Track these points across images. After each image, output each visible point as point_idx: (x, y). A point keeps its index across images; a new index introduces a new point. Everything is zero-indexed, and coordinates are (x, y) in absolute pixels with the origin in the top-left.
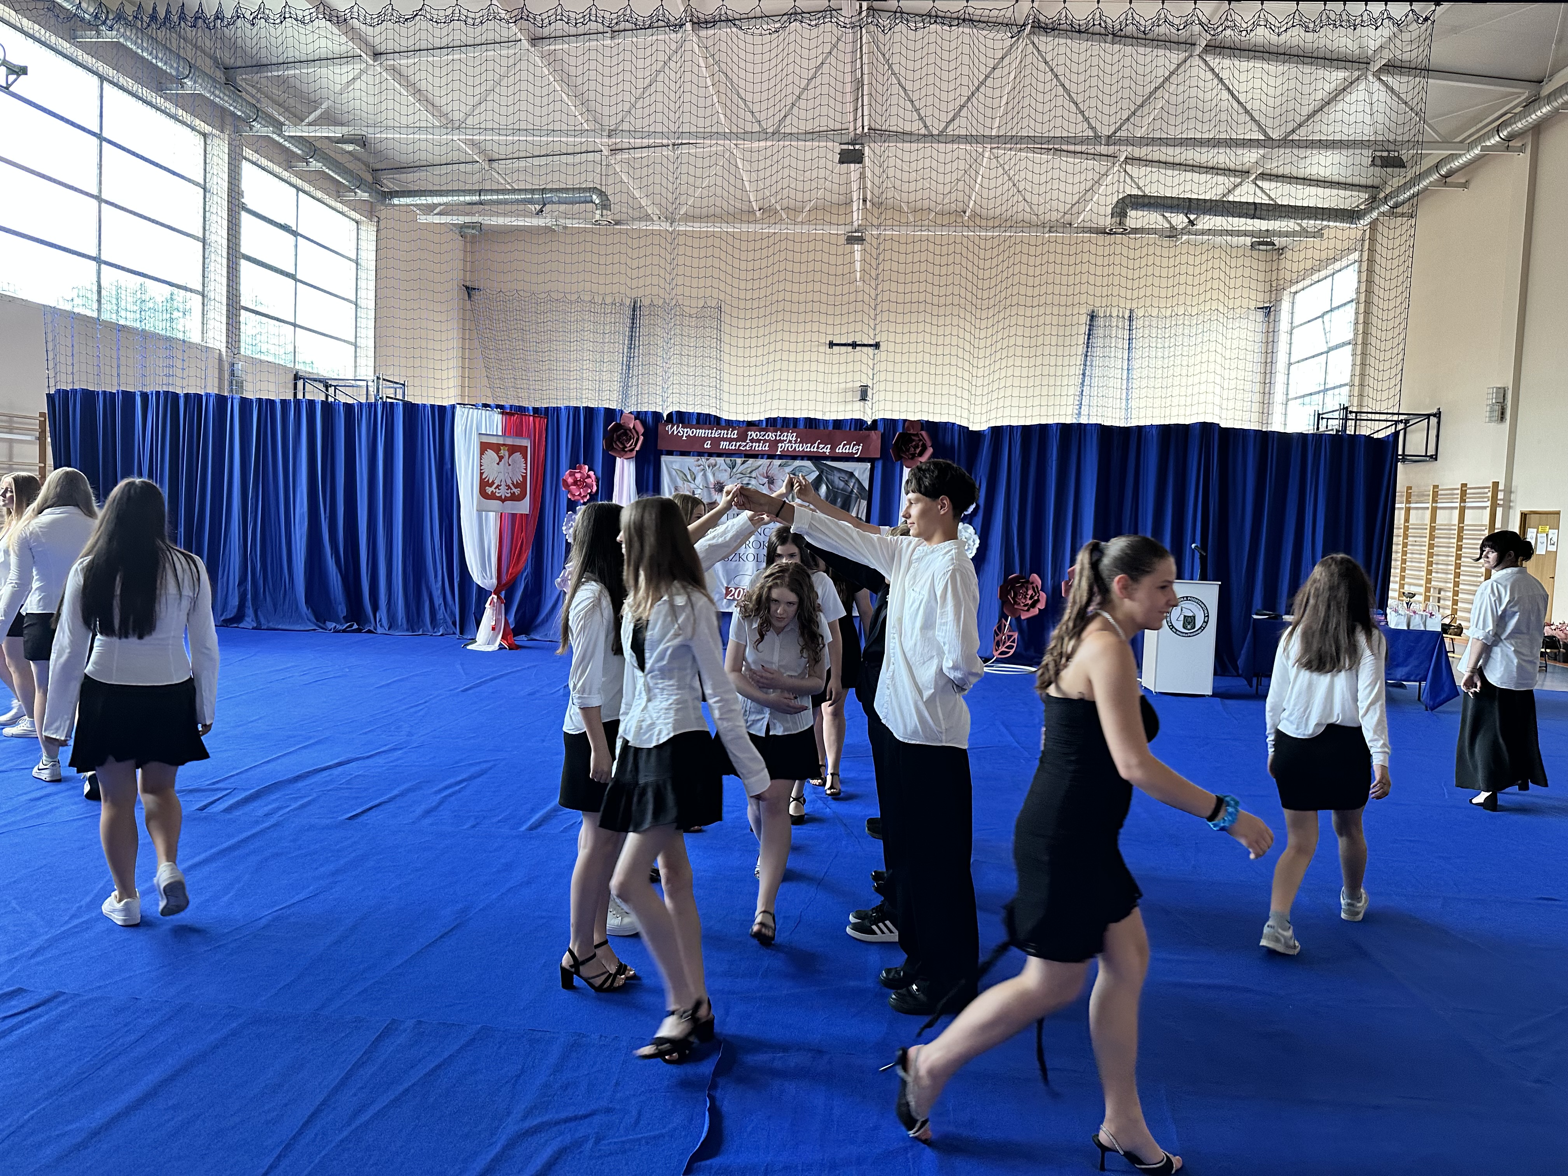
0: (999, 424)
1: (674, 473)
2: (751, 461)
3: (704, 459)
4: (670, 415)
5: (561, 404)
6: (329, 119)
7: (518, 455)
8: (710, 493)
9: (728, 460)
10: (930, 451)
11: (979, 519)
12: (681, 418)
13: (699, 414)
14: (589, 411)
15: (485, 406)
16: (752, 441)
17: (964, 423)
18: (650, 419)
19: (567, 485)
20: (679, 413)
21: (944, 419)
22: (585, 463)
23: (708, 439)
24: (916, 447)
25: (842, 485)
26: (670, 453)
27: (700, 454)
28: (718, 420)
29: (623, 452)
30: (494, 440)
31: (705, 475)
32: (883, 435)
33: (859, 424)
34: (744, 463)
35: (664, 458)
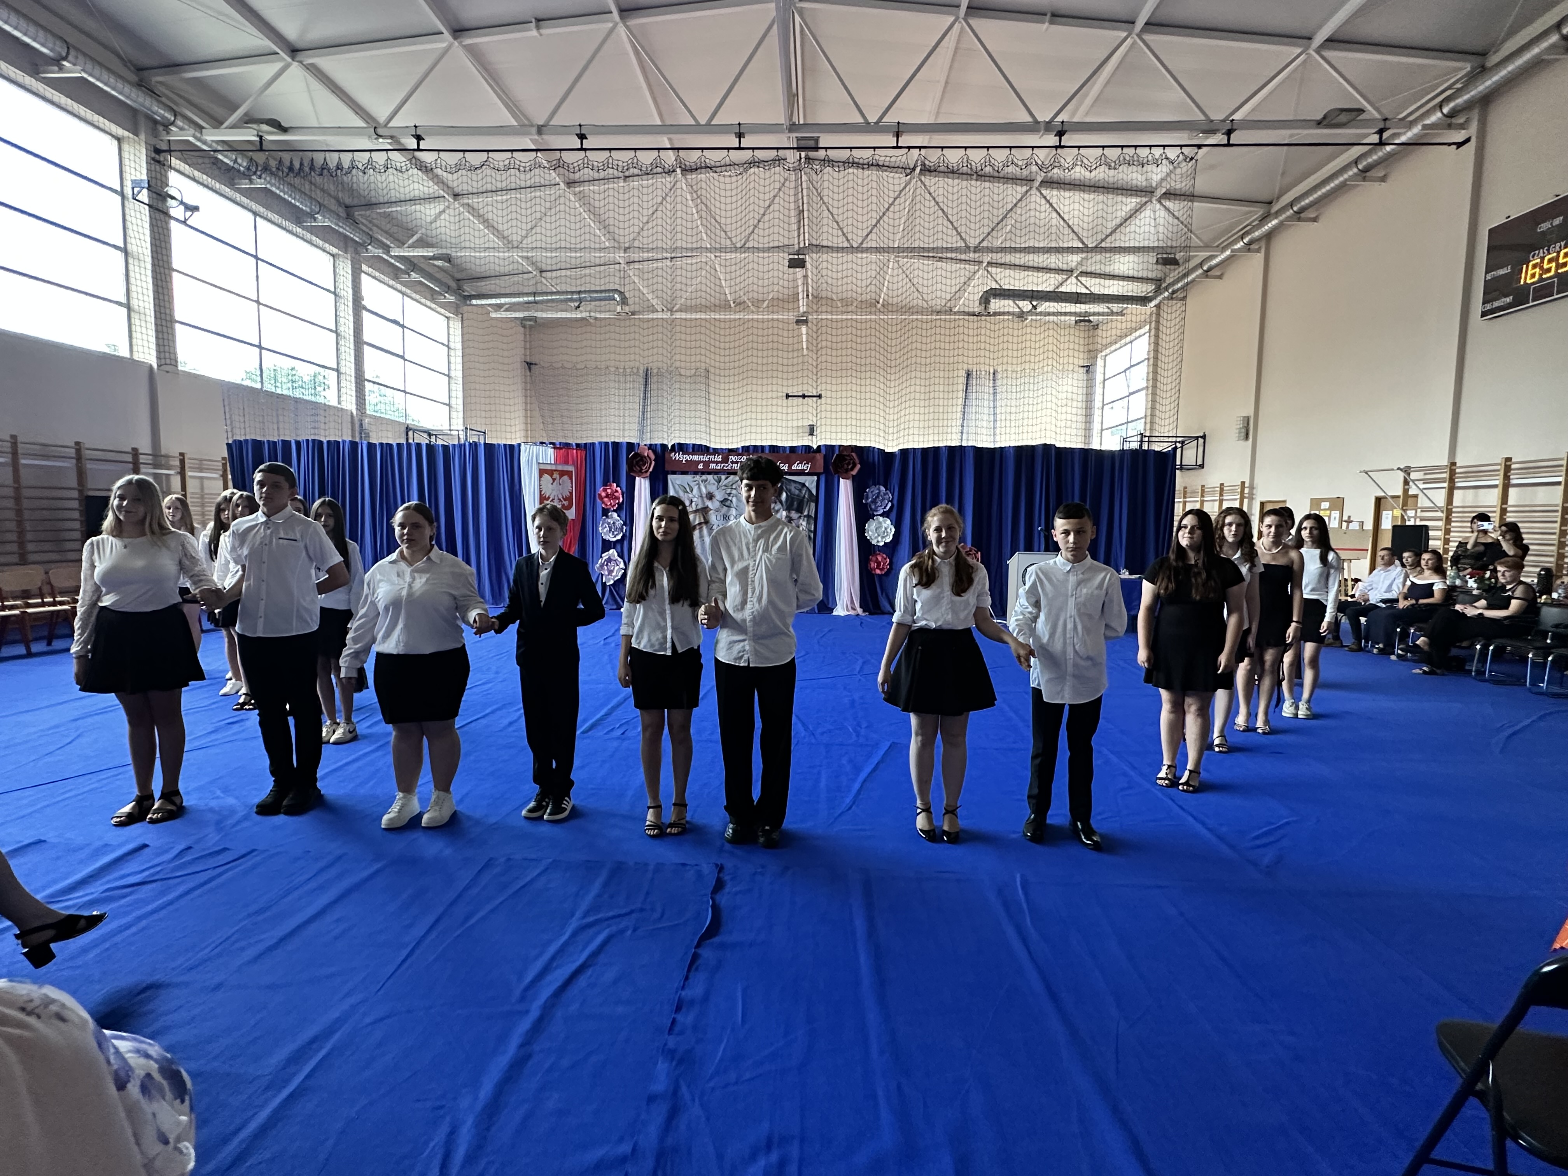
0: (905, 447)
1: (677, 487)
3: (698, 477)
4: (673, 446)
5: (596, 441)
6: (423, 243)
7: (566, 477)
8: (703, 501)
9: (715, 477)
10: (858, 466)
11: (894, 514)
12: (681, 448)
13: (694, 445)
14: (616, 445)
15: (542, 443)
17: (882, 447)
18: (659, 449)
19: (601, 498)
20: (679, 444)
21: (867, 444)
22: (614, 482)
23: (700, 462)
24: (849, 464)
25: (797, 492)
26: (674, 473)
27: (696, 473)
28: (707, 448)
29: (641, 473)
30: (549, 467)
31: (699, 488)
32: (825, 456)
33: (808, 448)
34: (726, 478)
35: (670, 477)
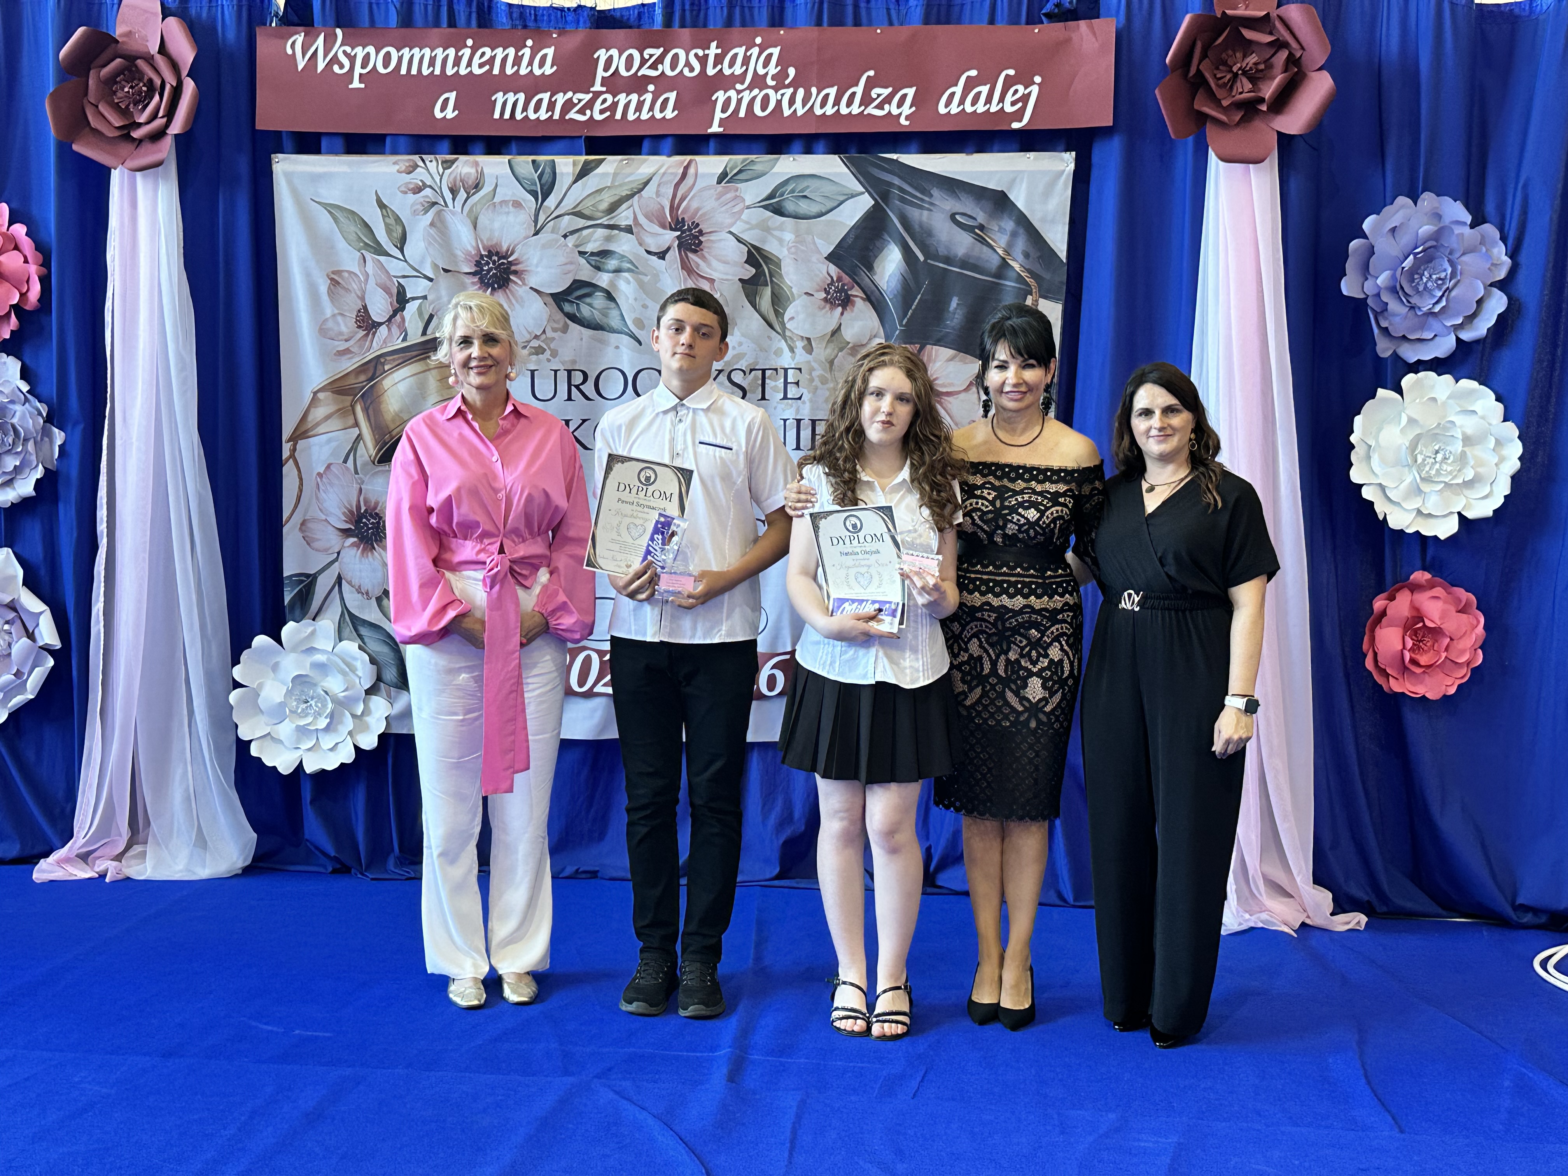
1: (323, 221)
2: (611, 164)
3: (433, 164)
9: (524, 162)
16: (614, 84)
23: (443, 83)
25: (962, 243)
26: (305, 145)
27: (420, 145)
28: (480, 7)
29: (126, 143)
31: (439, 225)
34: (584, 172)
35: (283, 166)
